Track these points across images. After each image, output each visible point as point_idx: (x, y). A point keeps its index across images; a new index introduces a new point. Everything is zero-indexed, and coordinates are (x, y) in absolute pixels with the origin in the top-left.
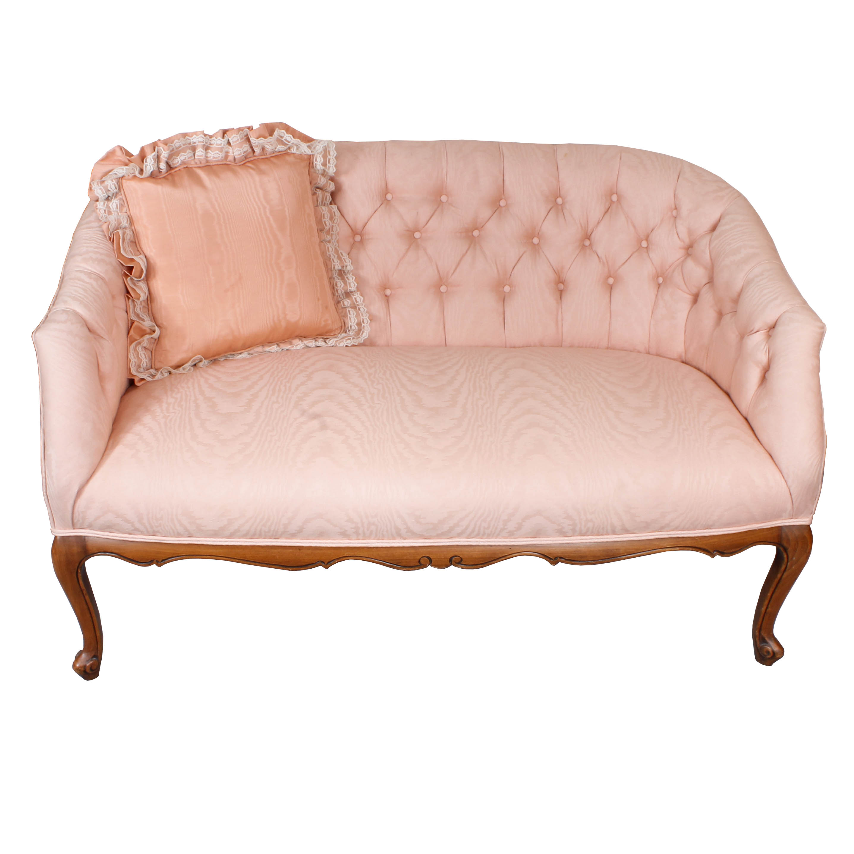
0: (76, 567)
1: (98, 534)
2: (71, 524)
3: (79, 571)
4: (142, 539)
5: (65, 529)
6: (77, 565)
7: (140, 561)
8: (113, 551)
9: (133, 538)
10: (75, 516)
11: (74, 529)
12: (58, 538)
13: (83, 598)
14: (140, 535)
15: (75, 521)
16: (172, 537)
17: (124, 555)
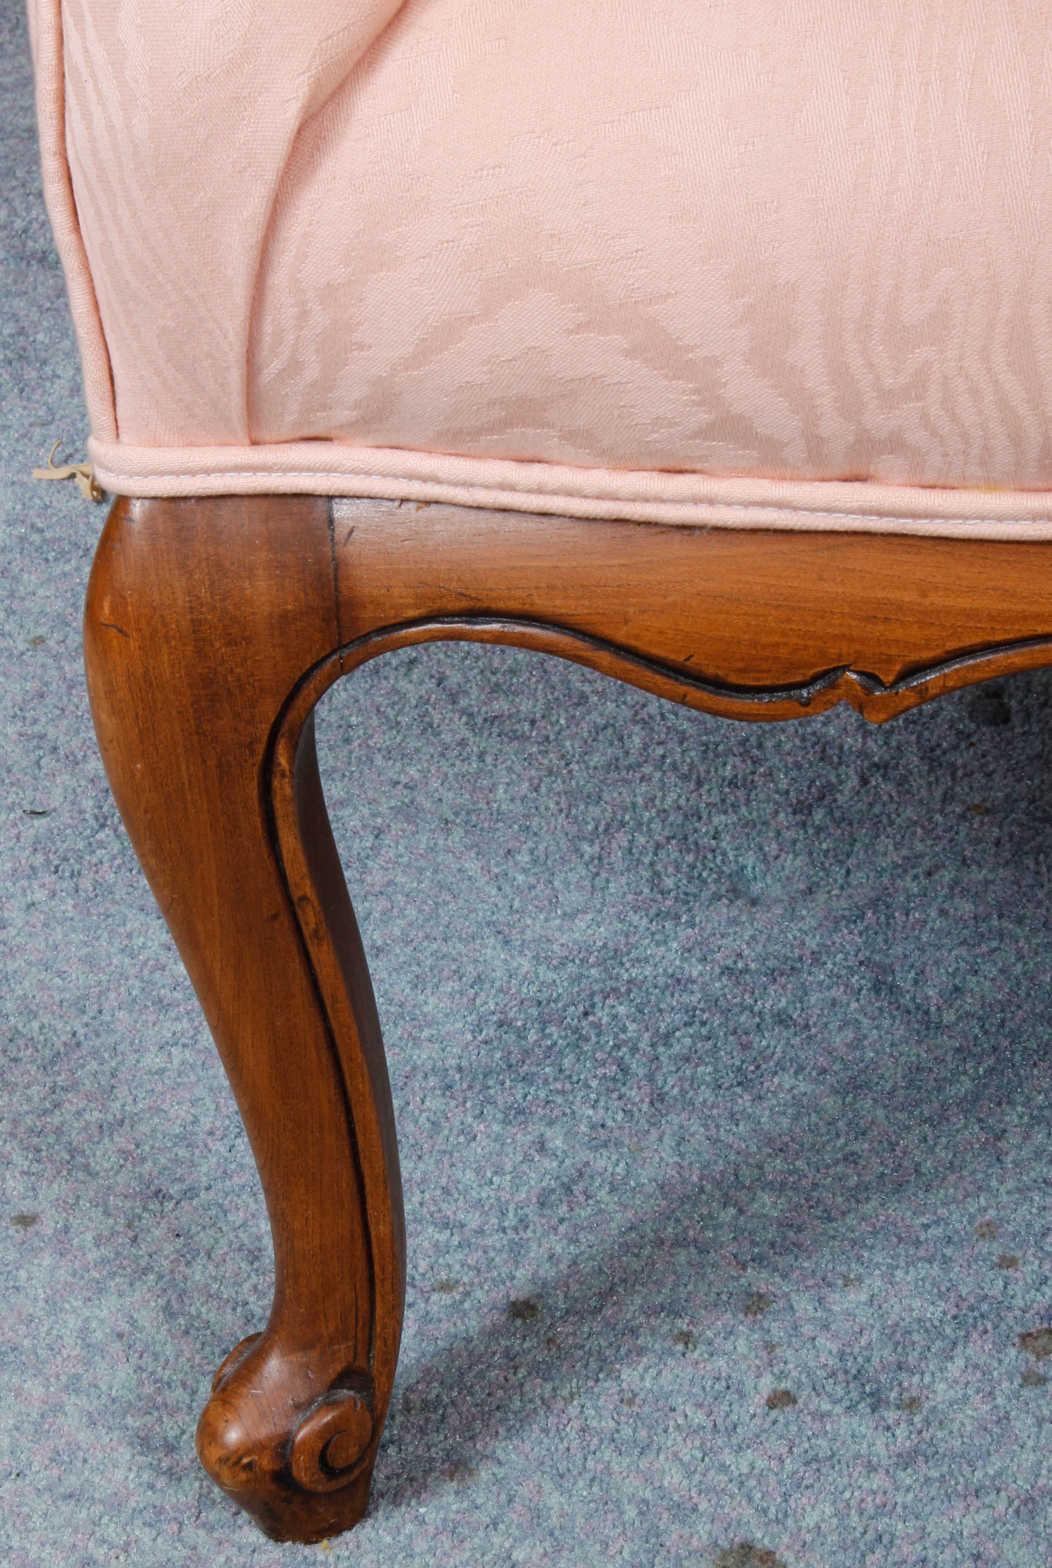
0: (264, 729)
1: (425, 479)
2: (235, 402)
3: (283, 760)
4: (763, 504)
5: (191, 445)
6: (269, 709)
7: (734, 679)
8: (542, 604)
9: (696, 500)
10: (267, 328)
11: (255, 443)
12: (137, 510)
13: (296, 966)
14: (748, 472)
15: (270, 371)
16: (991, 484)
17: (620, 635)
